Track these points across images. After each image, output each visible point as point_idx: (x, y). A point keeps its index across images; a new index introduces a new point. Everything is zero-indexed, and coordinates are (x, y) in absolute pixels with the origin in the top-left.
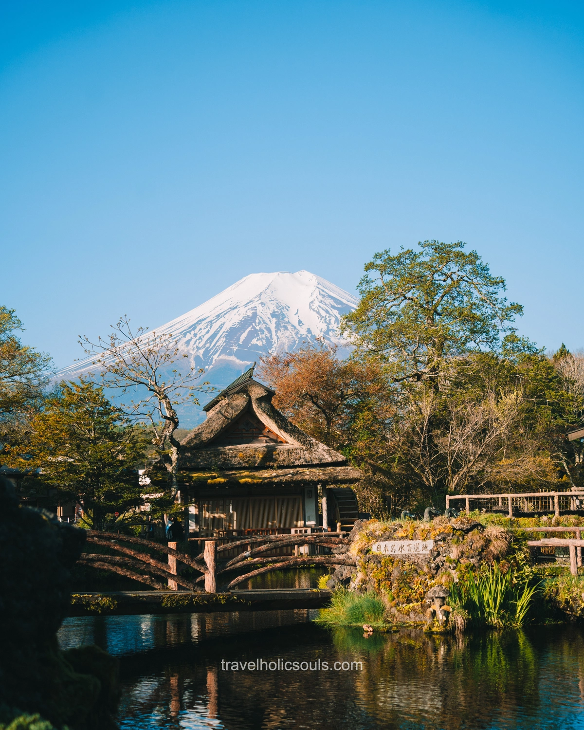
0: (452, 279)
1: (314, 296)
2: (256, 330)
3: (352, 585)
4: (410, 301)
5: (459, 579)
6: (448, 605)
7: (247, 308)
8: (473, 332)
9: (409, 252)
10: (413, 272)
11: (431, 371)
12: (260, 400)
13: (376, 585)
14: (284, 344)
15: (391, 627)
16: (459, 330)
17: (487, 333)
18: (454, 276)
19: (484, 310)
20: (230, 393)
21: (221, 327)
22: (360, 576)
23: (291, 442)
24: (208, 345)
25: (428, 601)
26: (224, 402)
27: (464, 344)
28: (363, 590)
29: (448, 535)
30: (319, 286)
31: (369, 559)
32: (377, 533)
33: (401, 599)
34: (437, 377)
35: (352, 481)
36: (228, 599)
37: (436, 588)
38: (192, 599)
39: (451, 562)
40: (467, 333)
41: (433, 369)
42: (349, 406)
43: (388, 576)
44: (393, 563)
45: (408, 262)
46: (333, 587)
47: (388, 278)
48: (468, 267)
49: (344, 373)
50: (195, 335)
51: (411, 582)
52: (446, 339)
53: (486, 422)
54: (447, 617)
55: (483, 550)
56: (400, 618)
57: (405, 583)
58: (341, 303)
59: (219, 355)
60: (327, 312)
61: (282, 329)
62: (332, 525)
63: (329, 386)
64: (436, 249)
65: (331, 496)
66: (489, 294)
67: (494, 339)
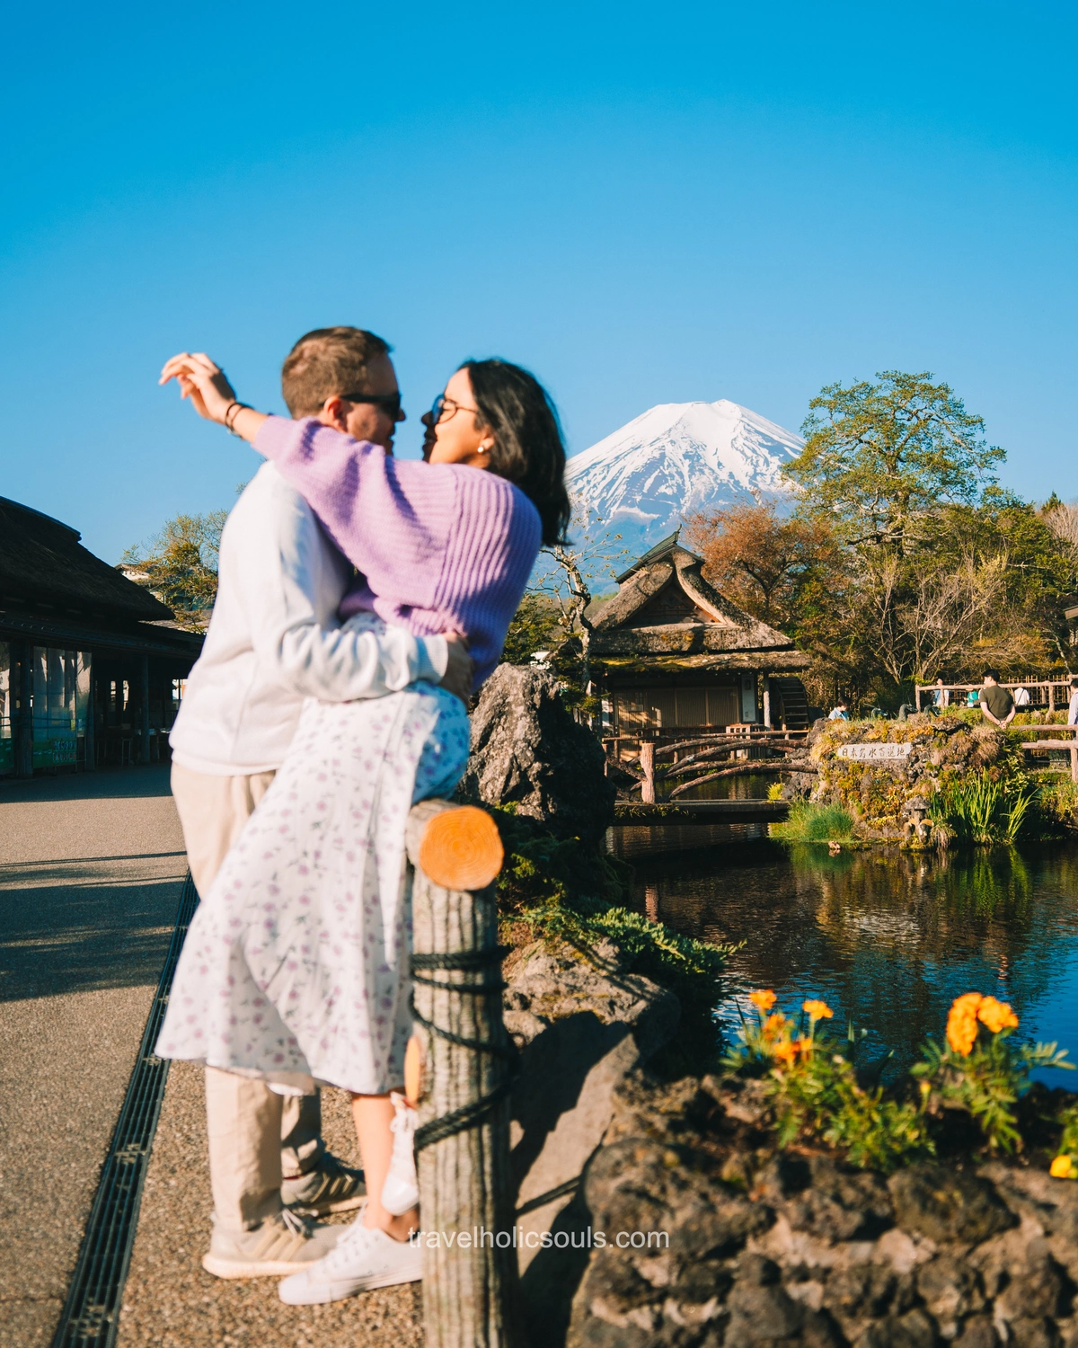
0: (918, 418)
1: (738, 431)
2: (664, 475)
3: (813, 795)
4: (867, 445)
5: (942, 789)
6: (929, 818)
7: (653, 448)
8: (944, 482)
9: (865, 385)
10: (869, 410)
11: (894, 532)
12: (687, 571)
13: (843, 795)
14: (700, 492)
15: (861, 844)
16: (927, 481)
17: (962, 483)
18: (920, 414)
19: (958, 455)
20: (650, 562)
21: (620, 472)
22: (823, 785)
23: (722, 622)
24: (604, 495)
25: (904, 814)
26: (643, 572)
27: (934, 497)
28: (826, 801)
29: (928, 737)
30: (744, 419)
31: (834, 765)
32: (843, 735)
33: (872, 812)
34: (900, 540)
35: (799, 669)
36: (669, 811)
37: (914, 799)
38: (628, 810)
39: (931, 769)
40: (938, 484)
41: (897, 529)
42: (791, 575)
43: (858, 784)
44: (863, 769)
45: (864, 397)
46: (790, 797)
47: (840, 417)
48: (938, 404)
49: (785, 534)
50: (589, 482)
51: (885, 790)
52: (911, 491)
53: (962, 594)
54: (928, 832)
55: (969, 755)
56: (871, 834)
57: (877, 794)
58: (772, 440)
59: (619, 507)
60: (754, 451)
61: (697, 473)
62: (776, 723)
63: (767, 550)
64: (898, 381)
65: (774, 686)
66: (964, 436)
67: (971, 491)
